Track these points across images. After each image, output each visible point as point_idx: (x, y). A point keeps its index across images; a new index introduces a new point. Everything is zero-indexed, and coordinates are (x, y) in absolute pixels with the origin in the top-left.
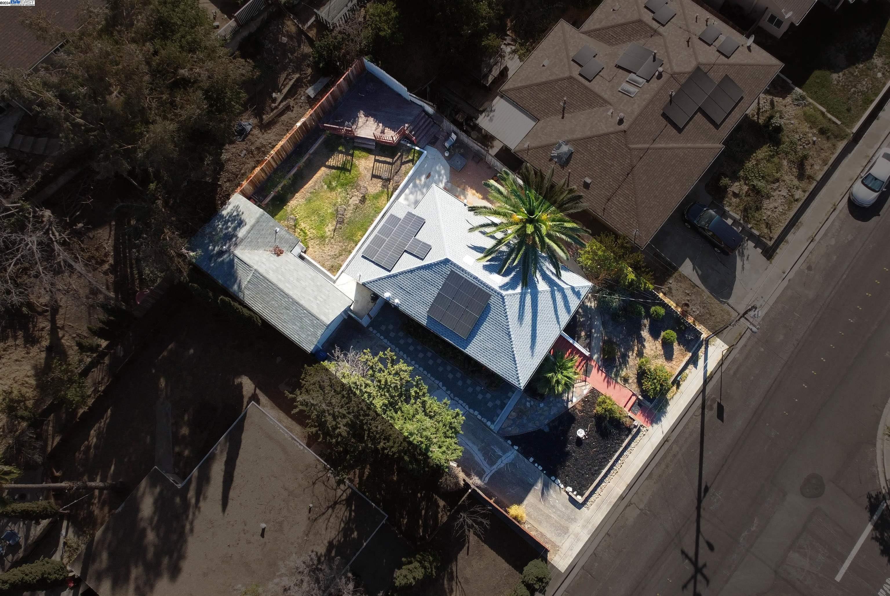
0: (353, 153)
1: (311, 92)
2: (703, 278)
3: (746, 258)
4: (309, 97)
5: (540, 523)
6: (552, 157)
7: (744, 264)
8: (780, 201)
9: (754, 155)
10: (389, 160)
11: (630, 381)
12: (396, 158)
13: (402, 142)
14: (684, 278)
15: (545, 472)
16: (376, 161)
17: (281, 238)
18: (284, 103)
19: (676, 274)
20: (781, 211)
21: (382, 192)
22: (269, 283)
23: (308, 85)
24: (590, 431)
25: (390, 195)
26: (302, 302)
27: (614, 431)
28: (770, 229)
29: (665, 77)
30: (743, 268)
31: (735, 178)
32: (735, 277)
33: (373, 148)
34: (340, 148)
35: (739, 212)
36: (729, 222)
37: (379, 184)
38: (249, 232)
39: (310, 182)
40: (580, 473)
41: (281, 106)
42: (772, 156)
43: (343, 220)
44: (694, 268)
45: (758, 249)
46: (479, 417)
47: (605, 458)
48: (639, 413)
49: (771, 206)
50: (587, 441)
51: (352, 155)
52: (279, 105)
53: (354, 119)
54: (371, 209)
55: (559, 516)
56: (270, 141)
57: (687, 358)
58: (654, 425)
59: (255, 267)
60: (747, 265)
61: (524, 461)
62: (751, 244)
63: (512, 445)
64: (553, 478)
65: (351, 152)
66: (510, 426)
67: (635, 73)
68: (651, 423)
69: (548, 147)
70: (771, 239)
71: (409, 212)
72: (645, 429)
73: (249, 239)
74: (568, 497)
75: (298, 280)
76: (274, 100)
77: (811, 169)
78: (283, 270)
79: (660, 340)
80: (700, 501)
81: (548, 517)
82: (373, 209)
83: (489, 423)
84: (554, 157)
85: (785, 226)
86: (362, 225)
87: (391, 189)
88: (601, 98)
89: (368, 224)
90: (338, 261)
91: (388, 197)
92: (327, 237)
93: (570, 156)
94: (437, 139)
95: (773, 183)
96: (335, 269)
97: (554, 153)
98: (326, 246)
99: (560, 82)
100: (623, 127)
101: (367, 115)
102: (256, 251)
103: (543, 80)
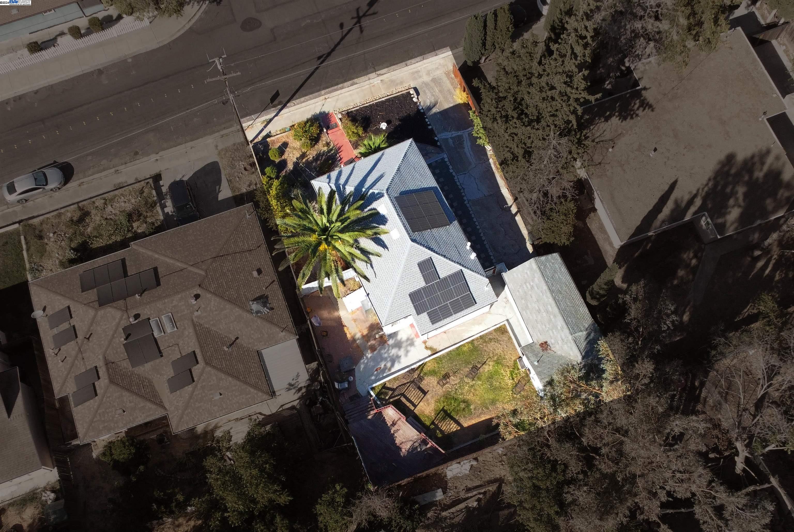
0: (430, 425)
1: (439, 495)
2: (219, 182)
4: (444, 493)
6: (269, 310)
8: (118, 205)
10: (403, 400)
11: (324, 142)
12: (397, 398)
14: (233, 189)
15: (425, 116)
16: (415, 406)
17: (536, 355)
18: (470, 495)
19: (237, 193)
20: (123, 198)
21: (425, 374)
22: (565, 317)
23: (438, 503)
24: (377, 125)
25: (420, 369)
26: (545, 287)
27: (359, 118)
28: (142, 190)
29: (133, 312)
32: (195, 174)
33: (411, 417)
34: (440, 435)
35: (155, 211)
37: (423, 385)
39: (484, 419)
40: (401, 106)
41: (475, 493)
43: (472, 368)
44: (219, 192)
45: (161, 183)
46: (451, 167)
47: (377, 106)
48: (333, 122)
49: (127, 205)
50: (383, 120)
51: (433, 423)
52: (476, 495)
53: (413, 451)
54: (444, 364)
55: (433, 89)
56: (502, 467)
57: (272, 138)
58: (327, 112)
59: (570, 337)
61: (436, 128)
62: (164, 189)
63: (438, 141)
64: (422, 111)
65: (433, 426)
67: (153, 335)
68: (328, 114)
69: (267, 319)
70: (148, 183)
71: (418, 315)
72: (336, 112)
74: (419, 96)
75: (539, 311)
76: (479, 500)
77: (75, 215)
78: (548, 326)
80: (330, 54)
81: (440, 91)
82: (442, 363)
83: (446, 160)
84: (267, 308)
85: (129, 187)
86: (459, 355)
87: (417, 372)
88: (195, 331)
89: (453, 353)
90: (495, 335)
91: (423, 367)
92: (494, 361)
93: (256, 300)
94: (351, 398)
95: (111, 219)
96: (502, 330)
97: (265, 310)
98: (499, 354)
99: (218, 367)
100: (198, 291)
101: (399, 449)
102: (563, 355)
103: (230, 379)
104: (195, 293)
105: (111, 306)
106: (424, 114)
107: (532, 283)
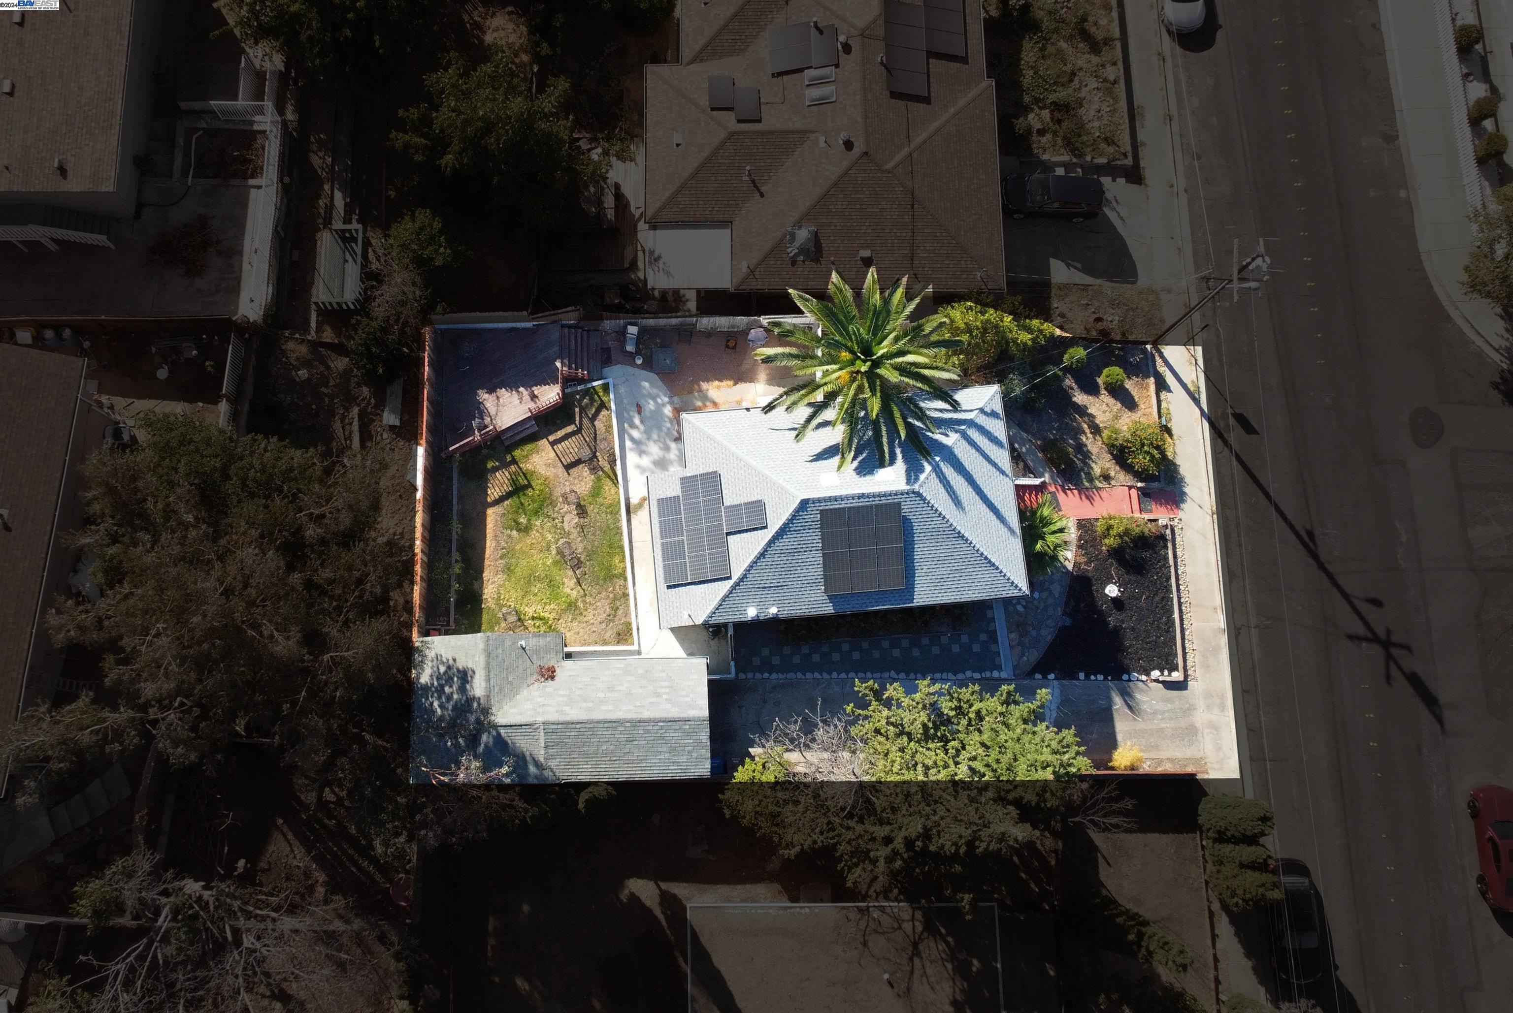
0: (513, 457)
1: (390, 418)
2: (1089, 270)
3: (1114, 203)
4: (392, 428)
5: (1157, 748)
6: (793, 257)
7: (1118, 213)
8: (1096, 99)
9: (1023, 62)
10: (570, 429)
11: (1112, 474)
12: (577, 419)
13: (568, 391)
14: (1066, 288)
15: (1110, 678)
16: (553, 444)
17: (537, 652)
19: (1053, 292)
20: (1108, 109)
21: (599, 479)
22: (578, 726)
23: (378, 411)
24: (1119, 579)
25: (612, 475)
26: (646, 715)
27: (1146, 554)
28: (1114, 143)
29: (855, 44)
30: (1122, 219)
31: (1025, 110)
32: (1122, 238)
33: (536, 428)
34: (490, 465)
35: (1062, 150)
36: (1060, 171)
37: (583, 471)
38: (488, 679)
39: (488, 544)
40: (1150, 642)
42: (1043, 49)
43: (579, 559)
44: (1068, 265)
45: (1118, 180)
46: (977, 676)
47: (1163, 598)
48: (1154, 506)
49: (1092, 113)
50: (1126, 595)
51: (514, 461)
53: (479, 410)
54: (604, 515)
55: (1171, 719)
57: (1152, 387)
58: (1182, 506)
59: (540, 719)
60: (1124, 212)
61: (1076, 685)
62: (1106, 181)
63: (1044, 677)
64: (1125, 677)
65: (509, 458)
66: (1023, 655)
67: (811, 67)
68: (1178, 507)
69: (777, 249)
70: (1125, 155)
72: (1176, 520)
73: (497, 689)
74: (1161, 685)
75: (611, 689)
77: (1098, 29)
78: (578, 692)
79: (1103, 391)
80: (1315, 556)
81: (1160, 731)
82: (607, 513)
83: (996, 674)
84: (796, 255)
85: (1128, 126)
86: (611, 546)
87: (607, 467)
88: (794, 132)
89: (617, 537)
90: (620, 620)
91: (612, 480)
92: (577, 600)
93: (816, 239)
94: (608, 351)
95: (1071, 81)
96: (624, 635)
97: (793, 251)
98: (585, 613)
99: (721, 151)
100: (858, 149)
101: (491, 391)
102: (518, 697)
103: (696, 165)
104: (856, 144)
105: (880, 15)
106: (1117, 677)
107: (665, 697)
